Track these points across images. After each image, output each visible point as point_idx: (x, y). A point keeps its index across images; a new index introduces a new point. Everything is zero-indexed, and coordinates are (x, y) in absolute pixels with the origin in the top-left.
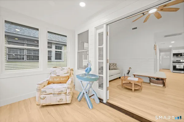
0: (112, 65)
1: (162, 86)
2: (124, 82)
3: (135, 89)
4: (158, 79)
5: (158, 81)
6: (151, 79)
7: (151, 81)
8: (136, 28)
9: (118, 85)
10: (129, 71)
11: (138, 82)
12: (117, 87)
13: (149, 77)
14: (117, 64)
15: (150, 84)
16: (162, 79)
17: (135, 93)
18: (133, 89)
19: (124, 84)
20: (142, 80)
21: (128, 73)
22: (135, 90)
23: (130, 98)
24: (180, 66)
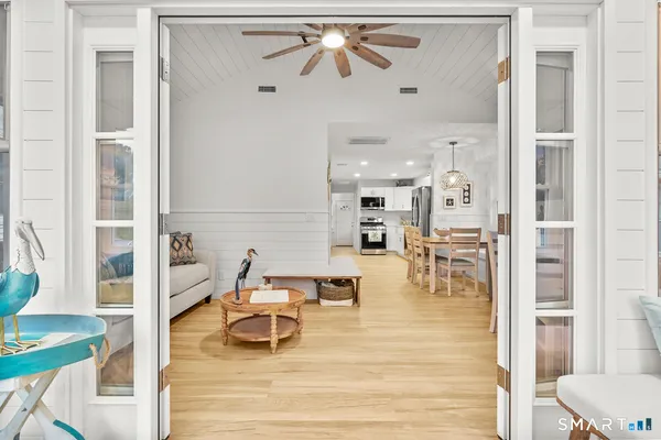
0: (184, 243)
1: (349, 302)
2: (233, 317)
3: (282, 336)
4: (337, 282)
5: (341, 289)
6: (323, 284)
7: (320, 294)
8: (273, 89)
9: (208, 339)
10: (249, 264)
11: (291, 306)
12: (203, 349)
13: (315, 280)
14: (193, 238)
15: (318, 302)
16: (349, 281)
17: (283, 355)
18: (274, 339)
19: (233, 324)
20: (302, 298)
21: (243, 275)
22: (282, 342)
23: (268, 383)
24: (375, 235)
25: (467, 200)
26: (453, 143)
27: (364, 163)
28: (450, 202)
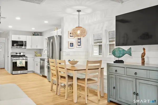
24: (21, 63)
25: (79, 44)
26: (79, 11)
27: (18, 18)
28: (72, 45)
